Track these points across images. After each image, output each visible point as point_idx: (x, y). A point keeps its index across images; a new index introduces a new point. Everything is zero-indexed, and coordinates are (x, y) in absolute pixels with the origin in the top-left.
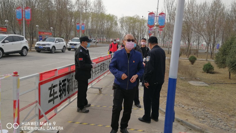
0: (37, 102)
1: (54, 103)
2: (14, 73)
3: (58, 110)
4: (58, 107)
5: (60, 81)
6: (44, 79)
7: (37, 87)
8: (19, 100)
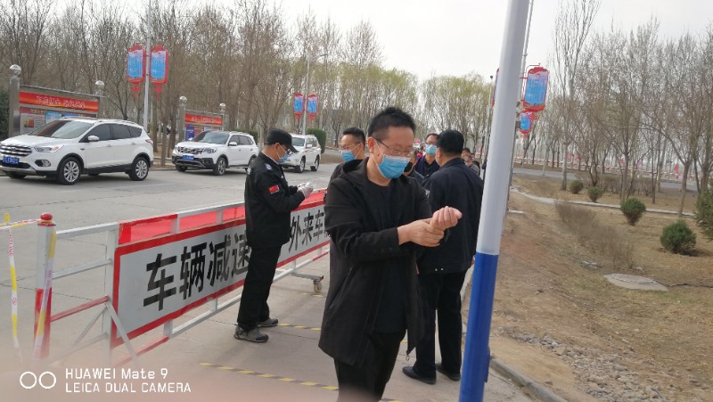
0: (107, 299)
1: (161, 307)
2: (42, 218)
3: (175, 330)
4: (175, 321)
5: (185, 248)
6: (135, 240)
7: (110, 259)
8: (51, 289)
